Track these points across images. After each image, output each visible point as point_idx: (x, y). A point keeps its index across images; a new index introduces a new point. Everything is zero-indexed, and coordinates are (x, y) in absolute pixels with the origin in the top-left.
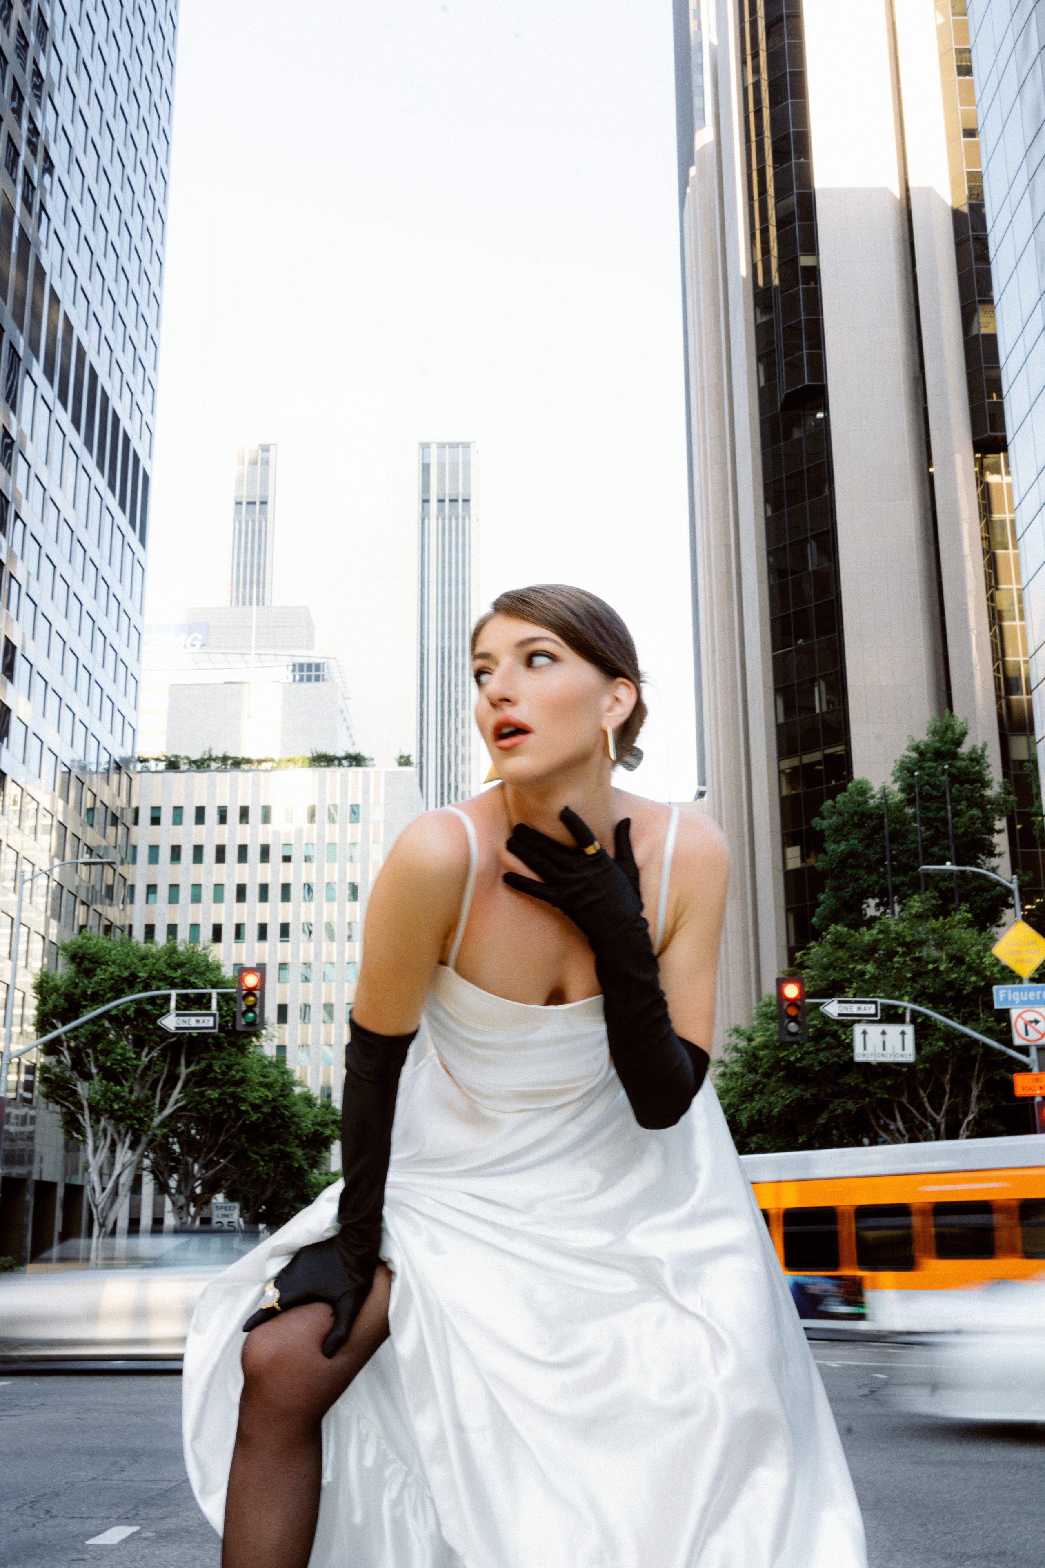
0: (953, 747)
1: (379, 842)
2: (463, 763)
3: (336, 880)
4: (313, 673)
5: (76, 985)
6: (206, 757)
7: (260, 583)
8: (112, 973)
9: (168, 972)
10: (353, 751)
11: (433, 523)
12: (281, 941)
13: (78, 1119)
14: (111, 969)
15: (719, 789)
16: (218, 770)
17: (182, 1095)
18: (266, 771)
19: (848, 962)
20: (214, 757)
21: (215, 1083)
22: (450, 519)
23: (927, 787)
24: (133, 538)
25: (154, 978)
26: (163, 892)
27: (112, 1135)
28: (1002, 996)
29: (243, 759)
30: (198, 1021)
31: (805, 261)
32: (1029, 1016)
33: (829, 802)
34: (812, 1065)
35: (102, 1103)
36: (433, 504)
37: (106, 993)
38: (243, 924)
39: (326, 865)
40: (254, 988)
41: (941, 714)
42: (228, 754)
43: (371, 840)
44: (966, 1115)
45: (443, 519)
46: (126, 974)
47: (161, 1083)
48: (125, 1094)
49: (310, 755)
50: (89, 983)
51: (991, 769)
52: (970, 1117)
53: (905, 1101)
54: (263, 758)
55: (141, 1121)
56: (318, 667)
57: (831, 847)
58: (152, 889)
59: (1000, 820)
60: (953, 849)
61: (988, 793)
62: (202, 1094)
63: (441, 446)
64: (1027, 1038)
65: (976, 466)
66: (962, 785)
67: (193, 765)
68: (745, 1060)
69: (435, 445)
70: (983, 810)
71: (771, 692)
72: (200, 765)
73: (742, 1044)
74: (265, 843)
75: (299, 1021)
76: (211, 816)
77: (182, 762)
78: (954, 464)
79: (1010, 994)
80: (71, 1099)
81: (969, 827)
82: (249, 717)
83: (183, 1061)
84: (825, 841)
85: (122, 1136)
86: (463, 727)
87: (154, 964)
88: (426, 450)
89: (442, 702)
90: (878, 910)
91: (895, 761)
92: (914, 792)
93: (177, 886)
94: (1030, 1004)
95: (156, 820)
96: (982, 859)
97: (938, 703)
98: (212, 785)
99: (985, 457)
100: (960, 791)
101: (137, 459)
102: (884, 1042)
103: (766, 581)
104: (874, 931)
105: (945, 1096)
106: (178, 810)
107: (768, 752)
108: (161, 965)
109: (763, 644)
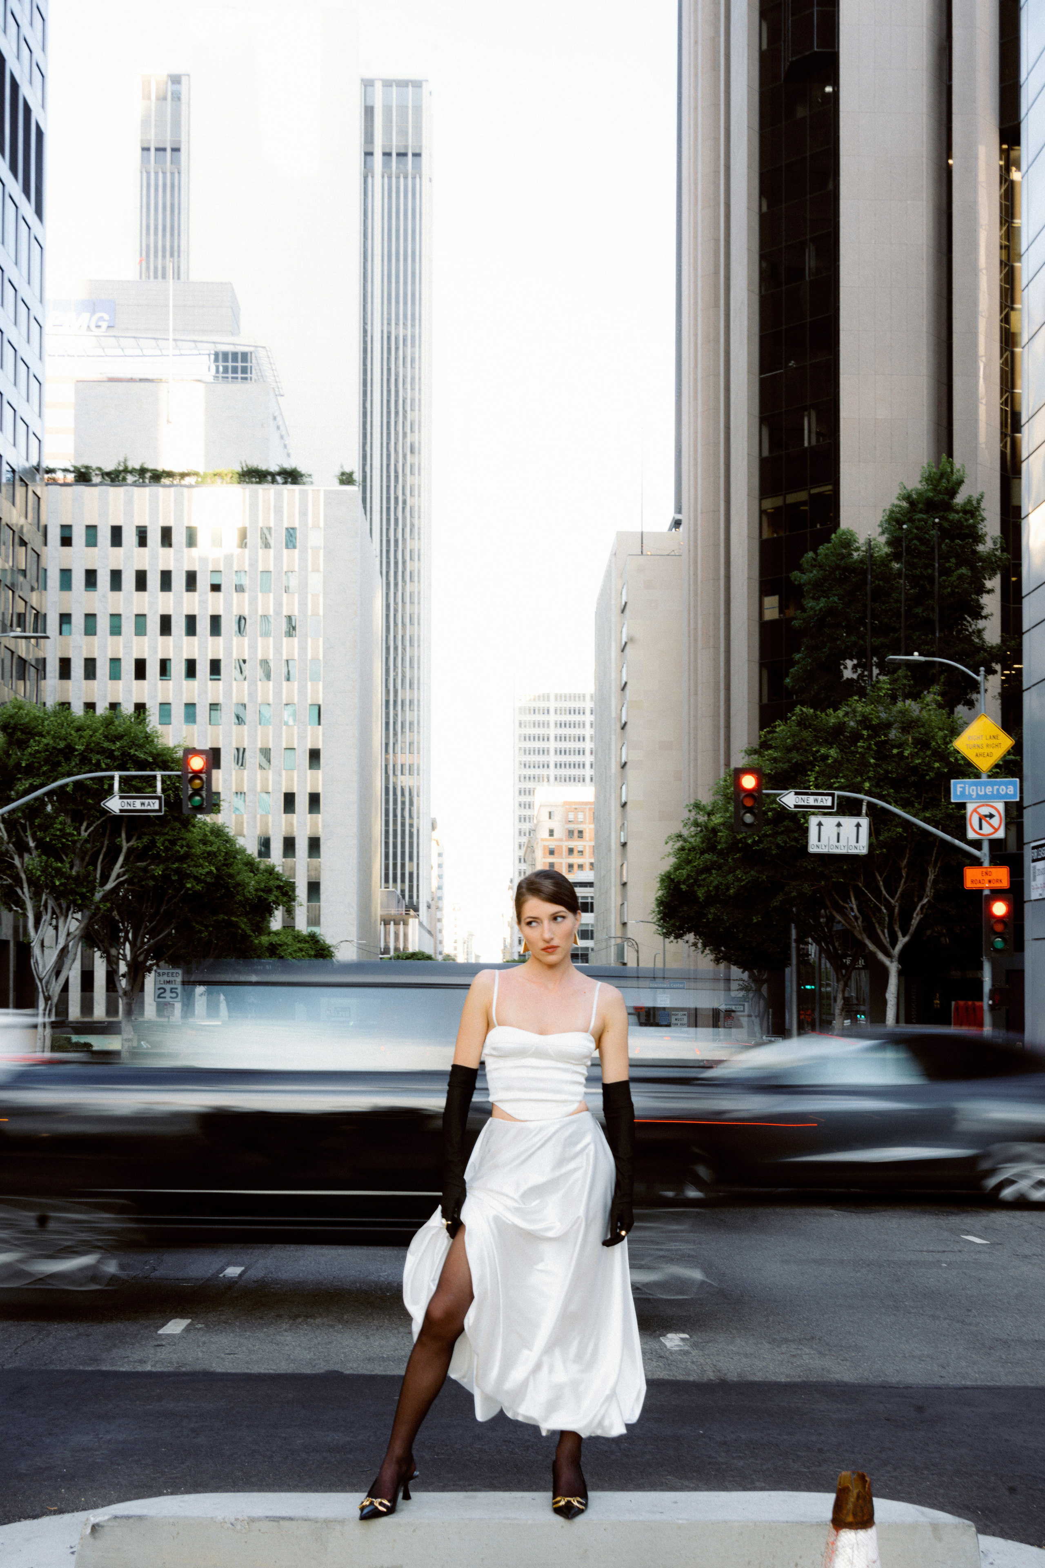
0: (946, 497)
1: (318, 571)
2: (412, 473)
3: (271, 613)
4: (240, 364)
5: (9, 756)
6: (121, 468)
7: (174, 252)
8: (47, 744)
9: (106, 745)
10: (288, 465)
11: (377, 182)
12: (211, 680)
13: (16, 892)
14: (45, 741)
15: (696, 524)
16: (135, 484)
17: (123, 869)
18: (190, 486)
19: (812, 743)
20: (130, 468)
21: (157, 859)
22: (398, 178)
23: (915, 542)
24: (28, 209)
25: (92, 751)
26: (78, 621)
27: (53, 908)
28: (959, 790)
29: (164, 472)
30: (143, 804)
32: (985, 811)
33: (811, 554)
34: (770, 848)
35: (43, 878)
36: (378, 157)
37: (42, 766)
38: (170, 660)
39: (260, 595)
40: (200, 771)
41: (938, 461)
42: (146, 466)
43: (310, 569)
44: (921, 899)
45: (390, 178)
46: (62, 745)
47: (101, 857)
48: (66, 868)
49: (240, 470)
50: (23, 755)
51: (986, 523)
52: (925, 901)
53: (860, 885)
54: (186, 471)
55: (83, 896)
56: (245, 356)
57: (809, 603)
58: (65, 618)
59: (990, 579)
60: (937, 611)
61: (981, 548)
62: (145, 870)
63: (387, 84)
64: (981, 832)
65: (1001, 159)
66: (952, 541)
67: (107, 478)
68: (705, 835)
69: (380, 82)
70: (973, 568)
71: (756, 421)
72: (115, 477)
73: (702, 819)
74: (191, 569)
75: (233, 764)
76: (129, 537)
77: (93, 474)
78: (976, 158)
79: (967, 788)
80: (8, 872)
81: (956, 587)
82: (168, 422)
83: (123, 835)
84: (804, 596)
85: (64, 911)
86: (412, 431)
87: (91, 736)
88: (369, 88)
89: (388, 401)
90: (856, 672)
91: (884, 511)
92: (901, 546)
93: (94, 616)
94: (986, 799)
95: (66, 541)
96: (969, 622)
97: (938, 440)
98: (129, 502)
99: (1013, 149)
100: (950, 547)
101: (28, 110)
102: (838, 834)
103: (757, 290)
104: (840, 713)
105: (901, 880)
106: (91, 530)
107: (750, 490)
108: (98, 737)
109: (750, 364)
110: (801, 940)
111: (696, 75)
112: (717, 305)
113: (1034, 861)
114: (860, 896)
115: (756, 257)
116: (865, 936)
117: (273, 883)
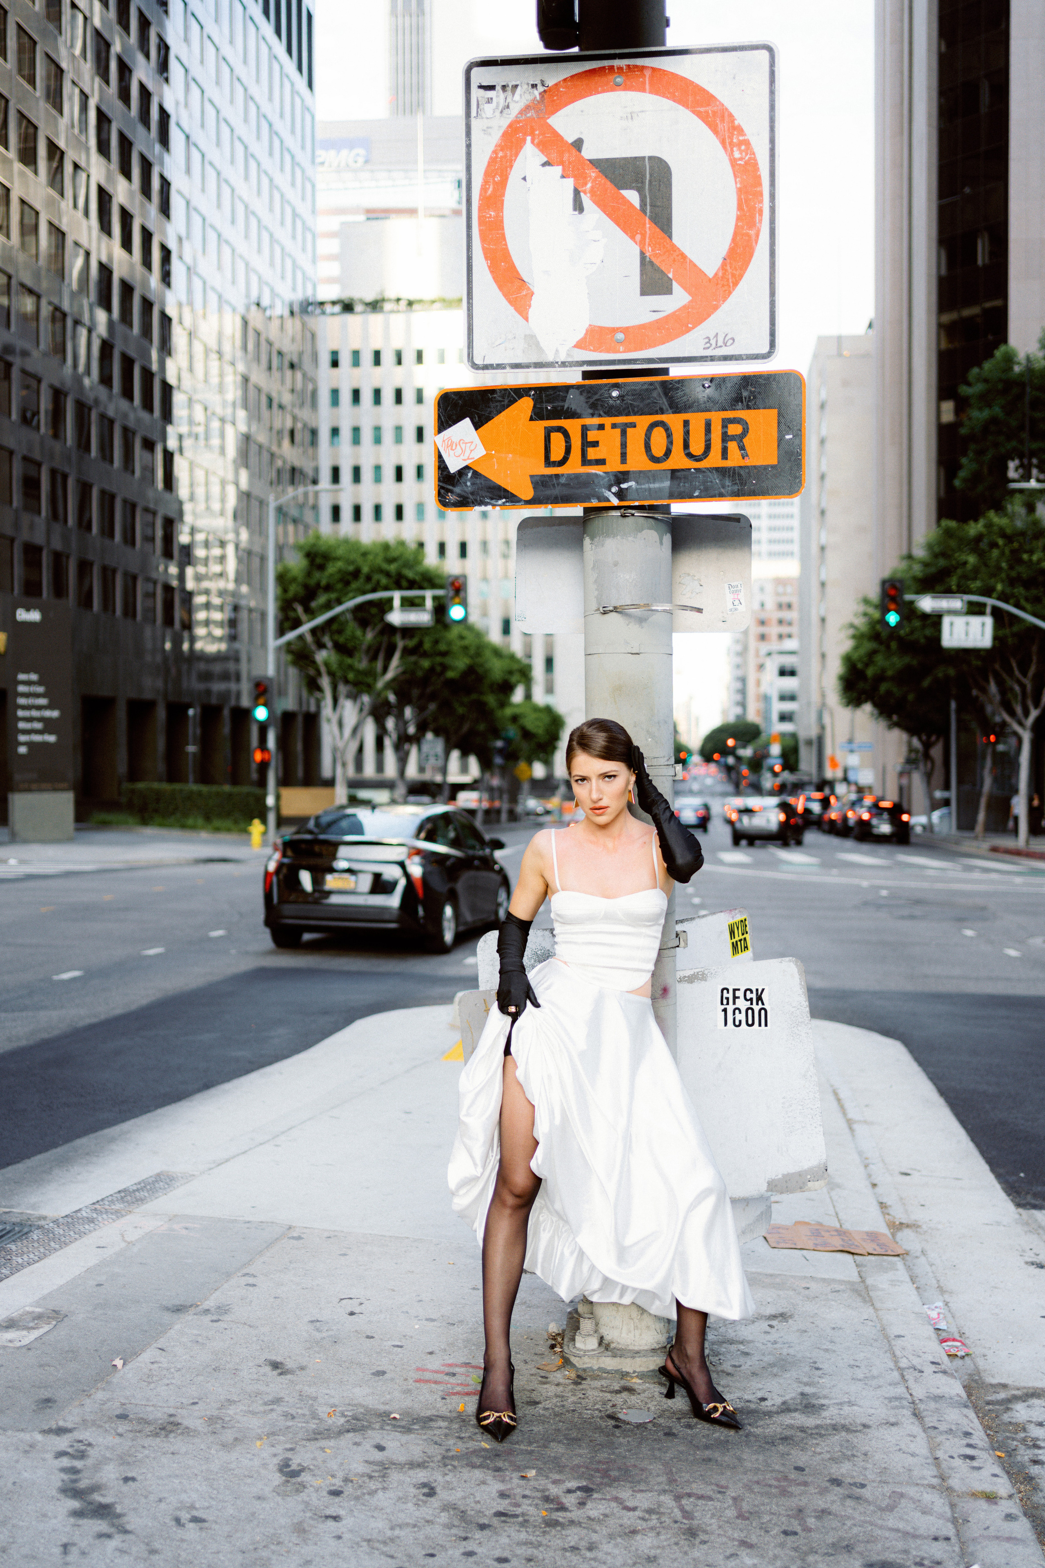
5: (311, 577)
6: (380, 298)
8: (341, 568)
14: (339, 565)
16: (392, 311)
17: (400, 663)
18: (438, 311)
20: (386, 298)
24: (301, 83)
25: (376, 573)
26: (346, 436)
27: (347, 692)
29: (416, 300)
30: (418, 617)
33: (977, 368)
35: (339, 671)
38: (423, 465)
42: (400, 296)
47: (382, 655)
48: (355, 665)
50: (322, 575)
54: (435, 298)
55: (369, 685)
57: (974, 413)
58: (335, 431)
62: (415, 663)
67: (368, 307)
71: (934, 244)
72: (374, 306)
76: (388, 358)
77: (356, 304)
83: (400, 640)
84: (972, 407)
87: (374, 559)
90: (1017, 472)
93: (359, 428)
95: (335, 364)
98: (387, 327)
102: (967, 632)
103: (935, 122)
105: (1031, 663)
106: (356, 354)
107: (929, 307)
108: (379, 561)
109: (929, 192)
112: (902, 133)
115: (935, 94)
116: (1003, 712)
117: (515, 667)
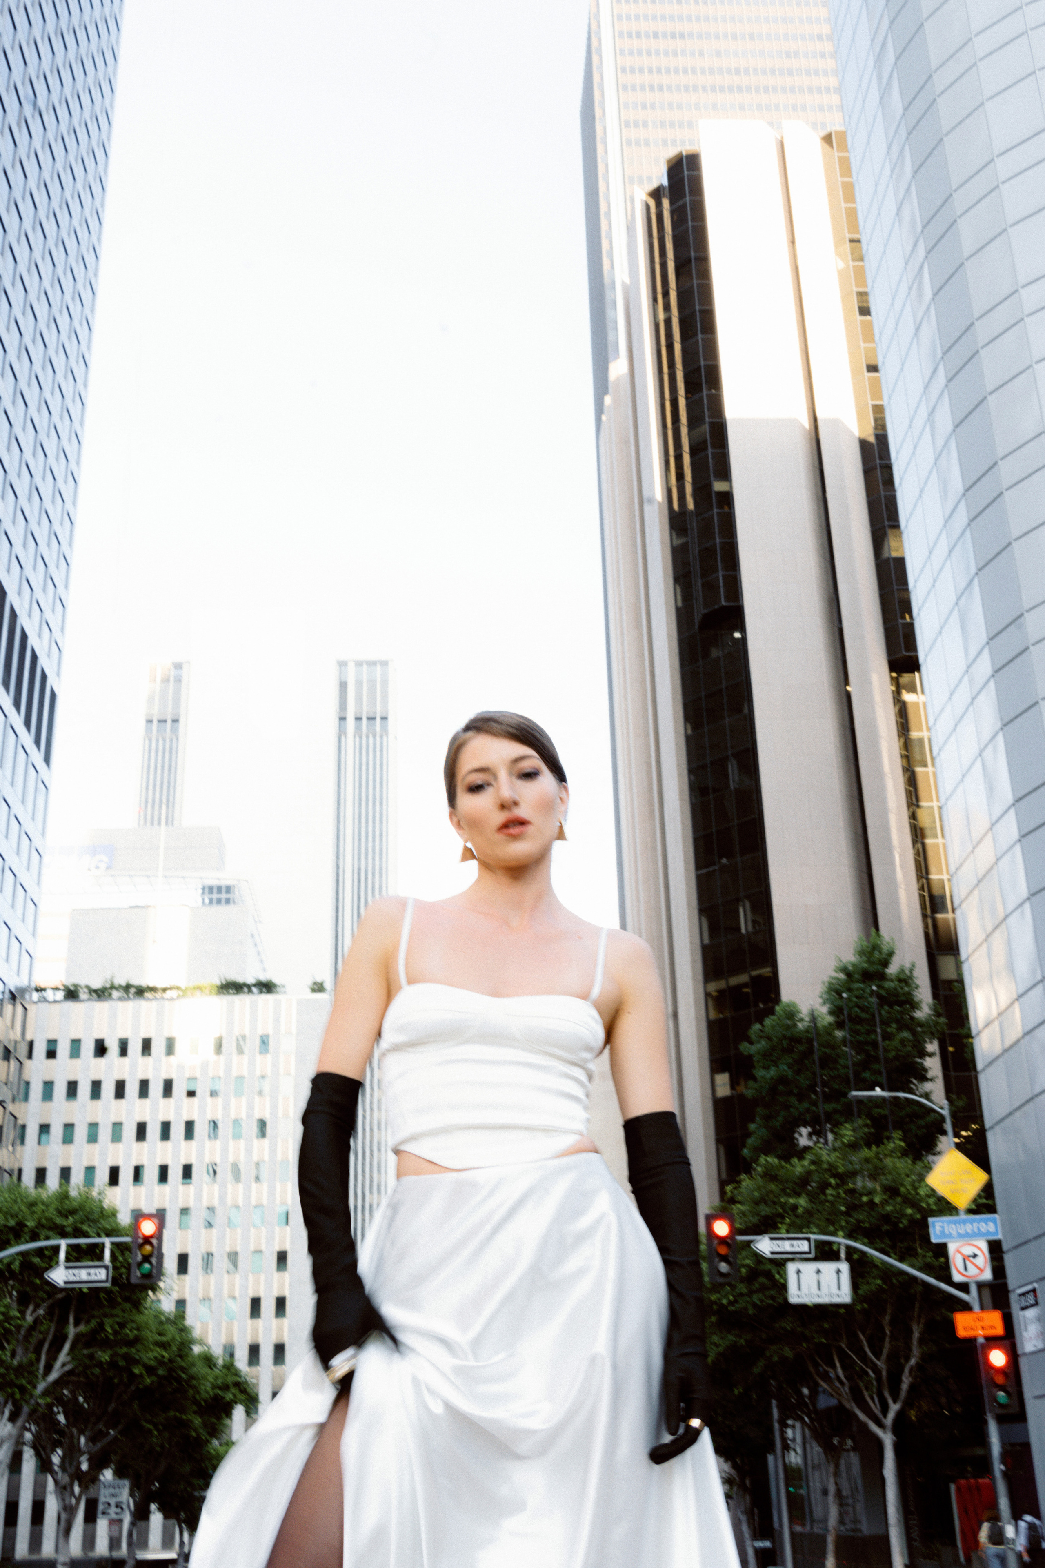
0: (880, 967)
1: (290, 1073)
3: (244, 1116)
4: (223, 896)
6: (108, 985)
7: (170, 804)
9: (59, 1221)
10: (263, 978)
11: (350, 741)
12: (183, 1184)
16: (120, 999)
17: (69, 1358)
18: (172, 999)
19: (779, 1195)
20: (116, 985)
21: (106, 1344)
22: (368, 737)
23: (855, 1009)
24: (37, 757)
25: (43, 1226)
26: (57, 1131)
28: (938, 1229)
29: (147, 987)
30: (89, 1274)
31: (719, 486)
32: (968, 1250)
33: (757, 1026)
34: (746, 1308)
36: (351, 722)
38: (143, 1166)
39: (233, 1099)
40: (152, 1237)
41: (867, 934)
42: (131, 983)
43: (282, 1071)
44: (908, 1359)
45: (361, 737)
46: (12, 1223)
47: (47, 1345)
49: (218, 983)
51: (920, 990)
52: (913, 1362)
53: (843, 1346)
54: (168, 986)
55: (22, 1389)
56: (228, 889)
57: (759, 1073)
58: (44, 1128)
59: (931, 1042)
60: (884, 1074)
61: (919, 1014)
62: (91, 1357)
63: (359, 664)
64: (964, 1273)
65: (892, 685)
66: (891, 1007)
67: (93, 994)
69: (353, 663)
70: (914, 1033)
72: (101, 994)
74: (168, 1077)
75: (200, 1270)
76: (112, 1048)
77: (82, 991)
78: (870, 683)
79: (946, 1227)
81: (899, 1050)
82: (154, 942)
83: (71, 1320)
84: (754, 1067)
87: (44, 1211)
88: (344, 668)
90: (811, 1139)
91: (823, 982)
92: (843, 1014)
93: (72, 1125)
94: (967, 1236)
95: (51, 1054)
96: (914, 1084)
97: (865, 923)
98: (115, 1014)
99: (901, 676)
100: (889, 1013)
101: (44, 677)
102: (819, 1283)
104: (806, 1163)
105: (884, 1338)
106: (76, 1044)
107: (695, 975)
108: (51, 1213)
109: (686, 863)
110: (783, 1425)
111: (622, 633)
112: (652, 816)
113: (1023, 1309)
114: (843, 1357)
116: (853, 1405)
